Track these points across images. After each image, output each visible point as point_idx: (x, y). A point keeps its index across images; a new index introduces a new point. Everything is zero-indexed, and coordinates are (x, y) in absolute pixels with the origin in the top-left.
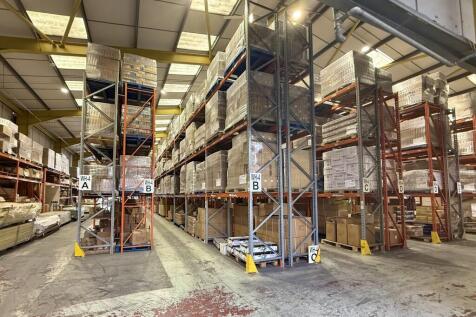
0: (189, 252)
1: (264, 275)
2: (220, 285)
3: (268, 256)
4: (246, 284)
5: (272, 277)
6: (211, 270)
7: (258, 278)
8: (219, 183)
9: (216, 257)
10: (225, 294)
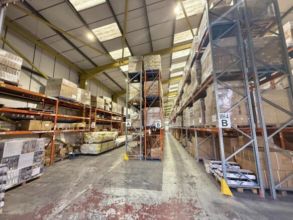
0: (183, 167)
3: (245, 183)
4: (216, 204)
6: (192, 184)
7: (232, 201)
8: (200, 121)
10: (195, 208)
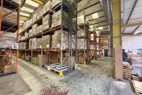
1: (65, 76)
2: (52, 84)
3: (65, 69)
5: (68, 76)
8: (48, 46)
9: (47, 72)
